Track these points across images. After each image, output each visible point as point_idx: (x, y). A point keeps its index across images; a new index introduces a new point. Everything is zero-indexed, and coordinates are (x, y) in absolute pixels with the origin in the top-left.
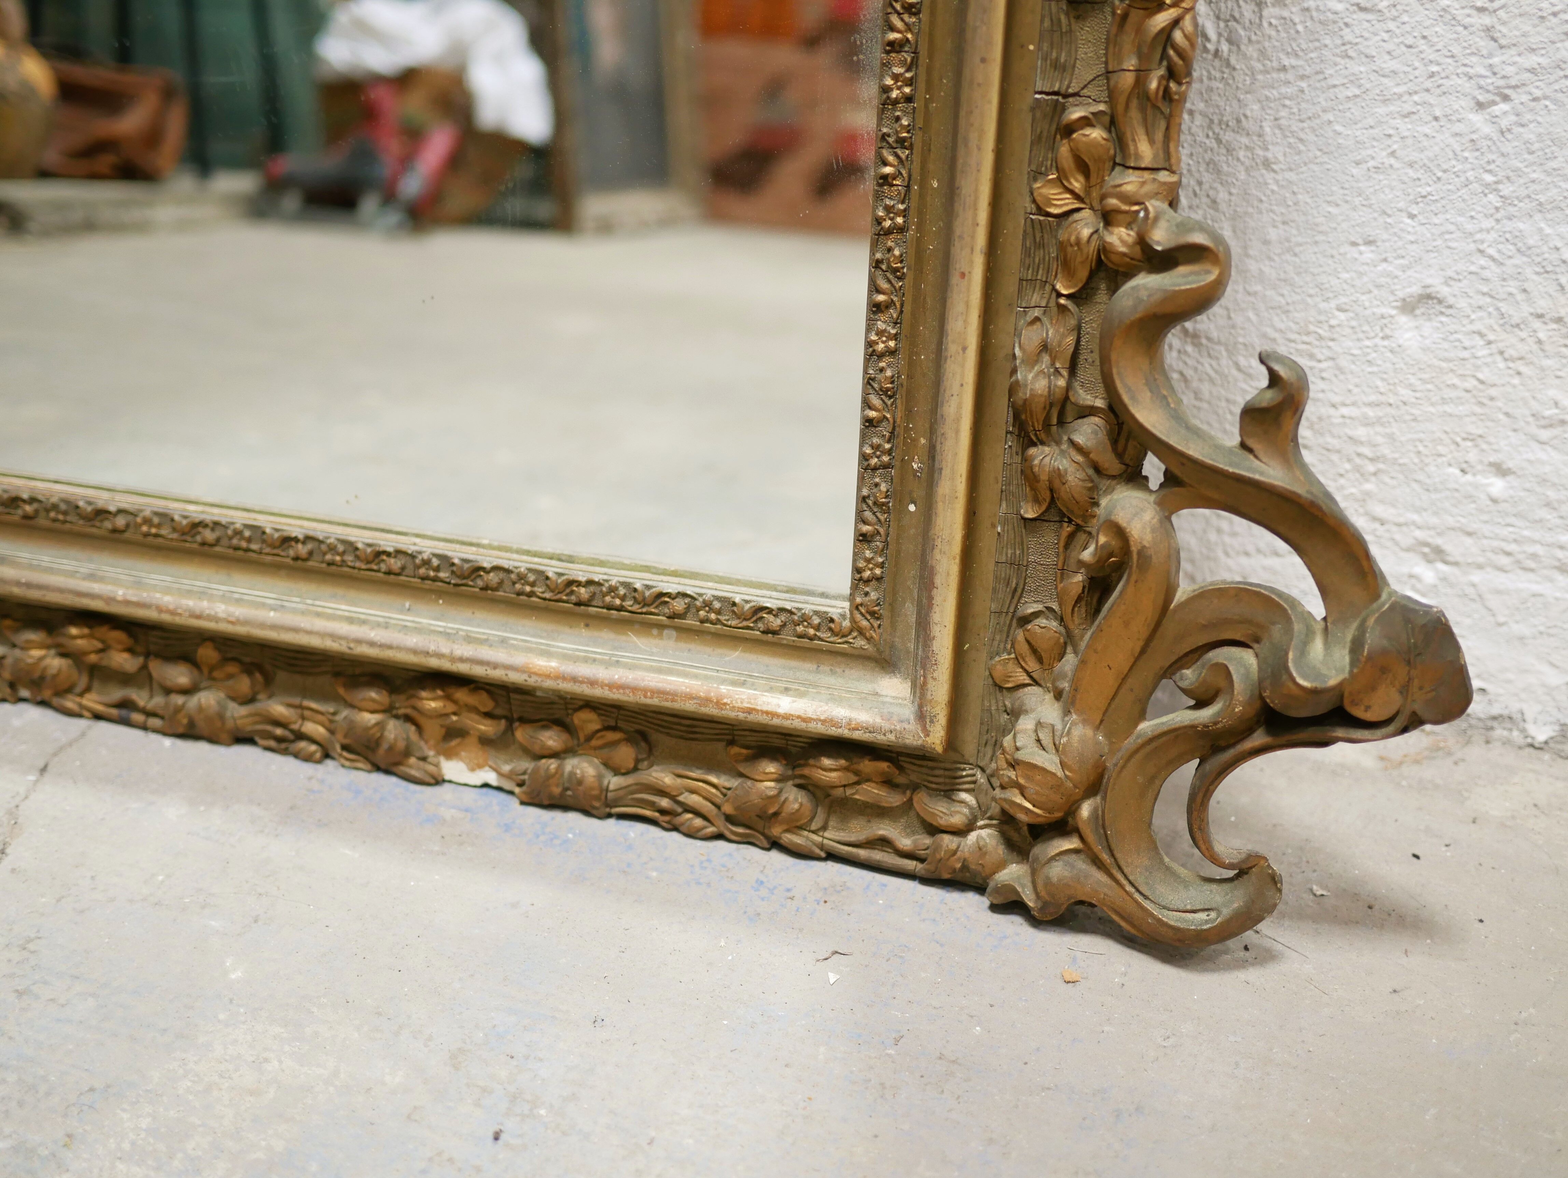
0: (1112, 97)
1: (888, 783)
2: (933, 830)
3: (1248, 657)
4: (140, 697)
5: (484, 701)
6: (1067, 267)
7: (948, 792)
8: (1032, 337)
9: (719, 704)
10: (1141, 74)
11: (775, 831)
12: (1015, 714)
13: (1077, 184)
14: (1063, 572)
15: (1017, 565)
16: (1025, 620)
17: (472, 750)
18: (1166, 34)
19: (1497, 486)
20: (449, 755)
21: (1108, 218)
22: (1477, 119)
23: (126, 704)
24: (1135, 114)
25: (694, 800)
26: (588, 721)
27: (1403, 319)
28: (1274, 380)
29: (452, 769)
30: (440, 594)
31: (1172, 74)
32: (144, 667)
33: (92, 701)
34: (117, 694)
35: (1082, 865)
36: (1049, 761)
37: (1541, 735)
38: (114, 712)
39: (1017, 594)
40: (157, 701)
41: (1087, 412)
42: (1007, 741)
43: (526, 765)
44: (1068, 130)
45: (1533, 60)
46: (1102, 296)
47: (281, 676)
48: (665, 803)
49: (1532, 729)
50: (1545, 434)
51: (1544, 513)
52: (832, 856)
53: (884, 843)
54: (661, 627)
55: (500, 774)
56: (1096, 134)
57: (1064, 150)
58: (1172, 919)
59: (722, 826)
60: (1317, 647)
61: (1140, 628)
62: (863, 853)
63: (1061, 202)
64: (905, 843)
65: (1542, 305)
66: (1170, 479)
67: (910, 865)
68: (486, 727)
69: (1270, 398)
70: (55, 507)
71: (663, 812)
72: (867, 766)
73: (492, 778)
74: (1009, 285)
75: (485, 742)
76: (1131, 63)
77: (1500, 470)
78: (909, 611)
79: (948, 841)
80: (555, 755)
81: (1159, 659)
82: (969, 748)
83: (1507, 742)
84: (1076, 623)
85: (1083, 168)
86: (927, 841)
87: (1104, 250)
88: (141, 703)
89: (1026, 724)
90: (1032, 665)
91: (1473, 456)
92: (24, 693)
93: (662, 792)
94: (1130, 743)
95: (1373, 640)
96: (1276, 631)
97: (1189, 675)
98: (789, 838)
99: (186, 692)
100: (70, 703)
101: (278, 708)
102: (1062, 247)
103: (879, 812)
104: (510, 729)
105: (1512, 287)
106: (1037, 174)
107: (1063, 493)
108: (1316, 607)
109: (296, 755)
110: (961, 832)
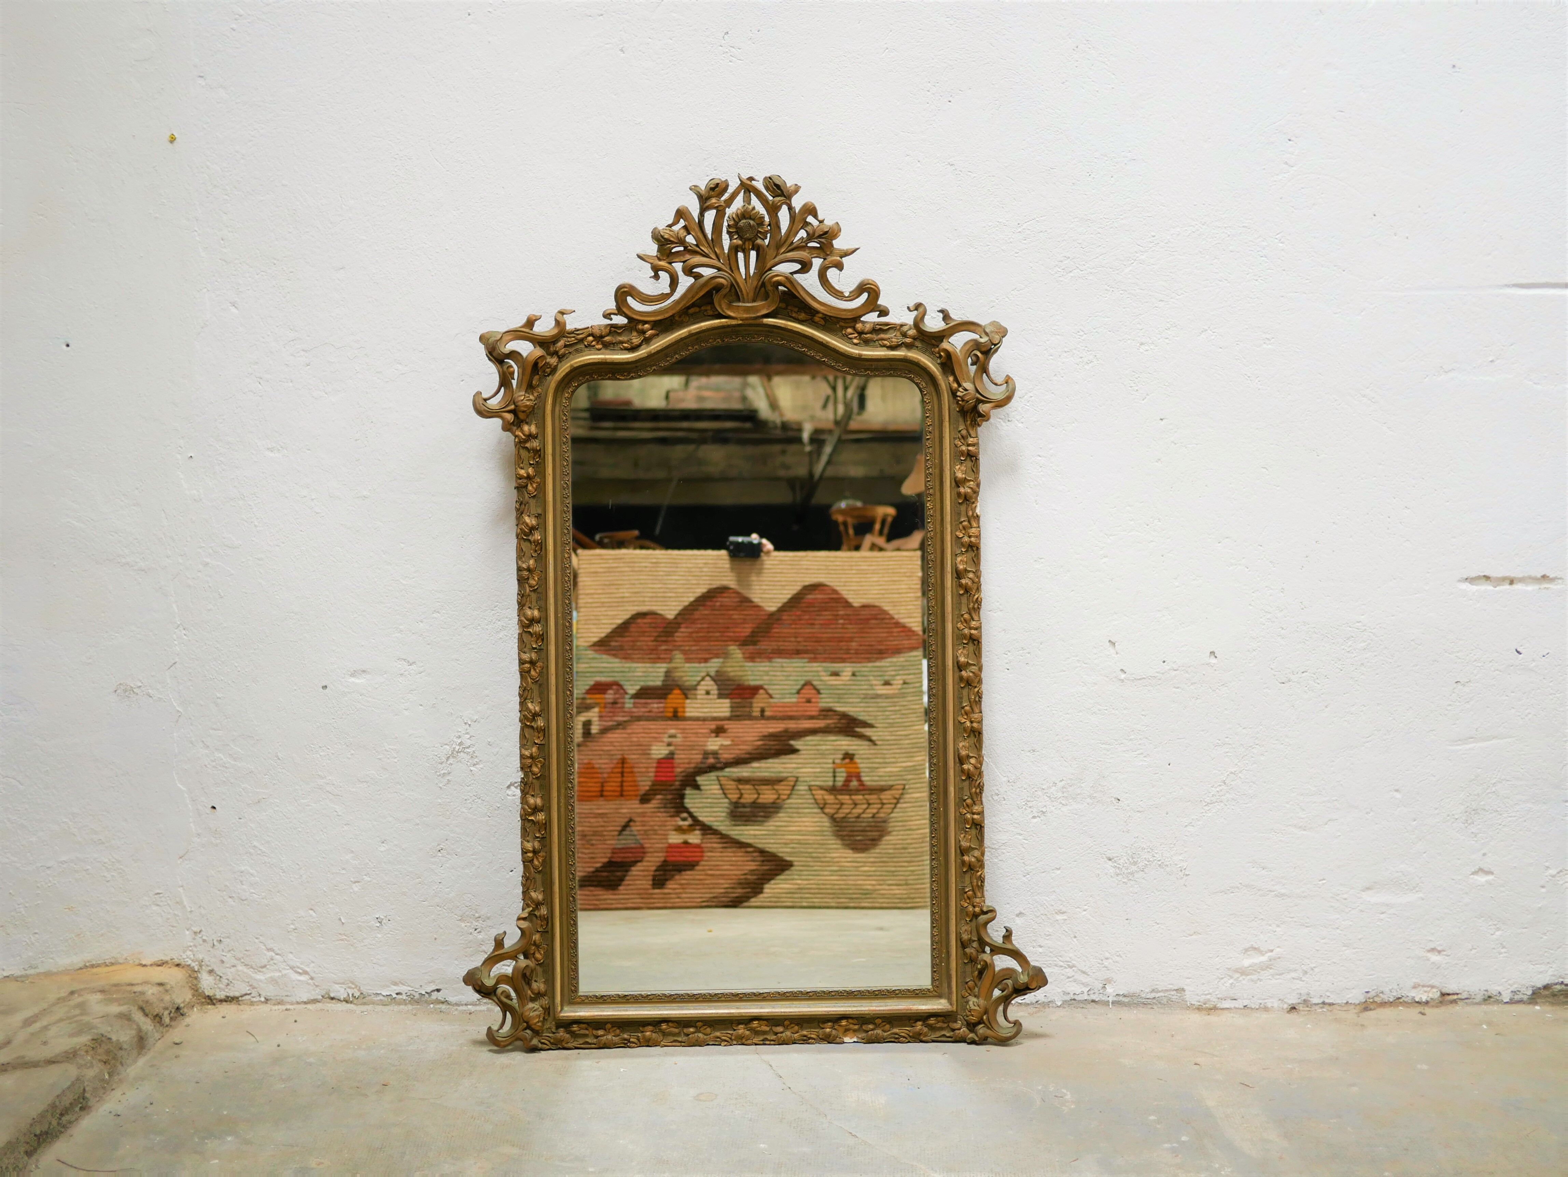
0: (972, 887)
1: (944, 1022)
2: (953, 1030)
3: (1010, 981)
4: (769, 1037)
5: (855, 1021)
6: (967, 915)
7: (956, 1022)
8: (964, 929)
9: (911, 1010)
10: (977, 882)
11: (922, 1037)
12: (967, 1002)
13: (968, 901)
14: (972, 972)
15: (964, 972)
16: (967, 983)
17: (850, 1033)
18: (980, 876)
19: (1040, 950)
20: (845, 1036)
21: (974, 907)
22: (1024, 878)
23: (766, 1039)
24: (977, 889)
25: (903, 1034)
26: (878, 1021)
27: (1017, 918)
28: (1007, 931)
29: (846, 1039)
30: (843, 999)
31: (982, 882)
32: (771, 1029)
33: (755, 1040)
34: (762, 1038)
35: (985, 1029)
36: (977, 1008)
37: (1059, 1003)
38: (762, 1042)
39: (965, 978)
40: (774, 1037)
41: (974, 941)
42: (968, 1007)
43: (864, 1035)
44: (966, 893)
45: (1032, 867)
46: (974, 920)
47: (805, 1025)
48: (897, 1036)
49: (1057, 1003)
50: (1047, 938)
51: (1050, 954)
52: (933, 1041)
53: (944, 1036)
54: (893, 997)
55: (858, 1037)
56: (970, 893)
57: (965, 896)
58: (1004, 1035)
59: (909, 1039)
60: (1022, 976)
61: (991, 978)
62: (939, 1039)
63: (966, 905)
64: (948, 1035)
65: (1042, 912)
66: (992, 950)
67: (950, 1039)
68: (856, 1027)
69: (1007, 934)
70: (749, 994)
71: (896, 1038)
72: (939, 1019)
73: (855, 1040)
74: (958, 919)
75: (855, 1031)
76: (975, 881)
77: (1040, 946)
78: (945, 985)
79: (957, 1031)
80: (872, 1030)
81: (994, 984)
82: (959, 1012)
83: (1053, 1007)
84: (977, 981)
85: (969, 898)
86: (952, 1033)
87: (974, 912)
88: (769, 1038)
89: (971, 1003)
90: (969, 992)
91: (1035, 944)
92: (735, 1043)
93: (896, 1034)
94: (991, 1001)
95: (1031, 973)
96: (1014, 975)
97: (1000, 987)
98: (924, 1039)
99: (782, 1033)
100: (749, 1042)
101: (805, 1033)
102: (967, 912)
103: (942, 1029)
104: (861, 1027)
105: (1036, 909)
106: (961, 901)
107: (973, 956)
108: (1019, 969)
109: (809, 1044)
110: (959, 1029)
